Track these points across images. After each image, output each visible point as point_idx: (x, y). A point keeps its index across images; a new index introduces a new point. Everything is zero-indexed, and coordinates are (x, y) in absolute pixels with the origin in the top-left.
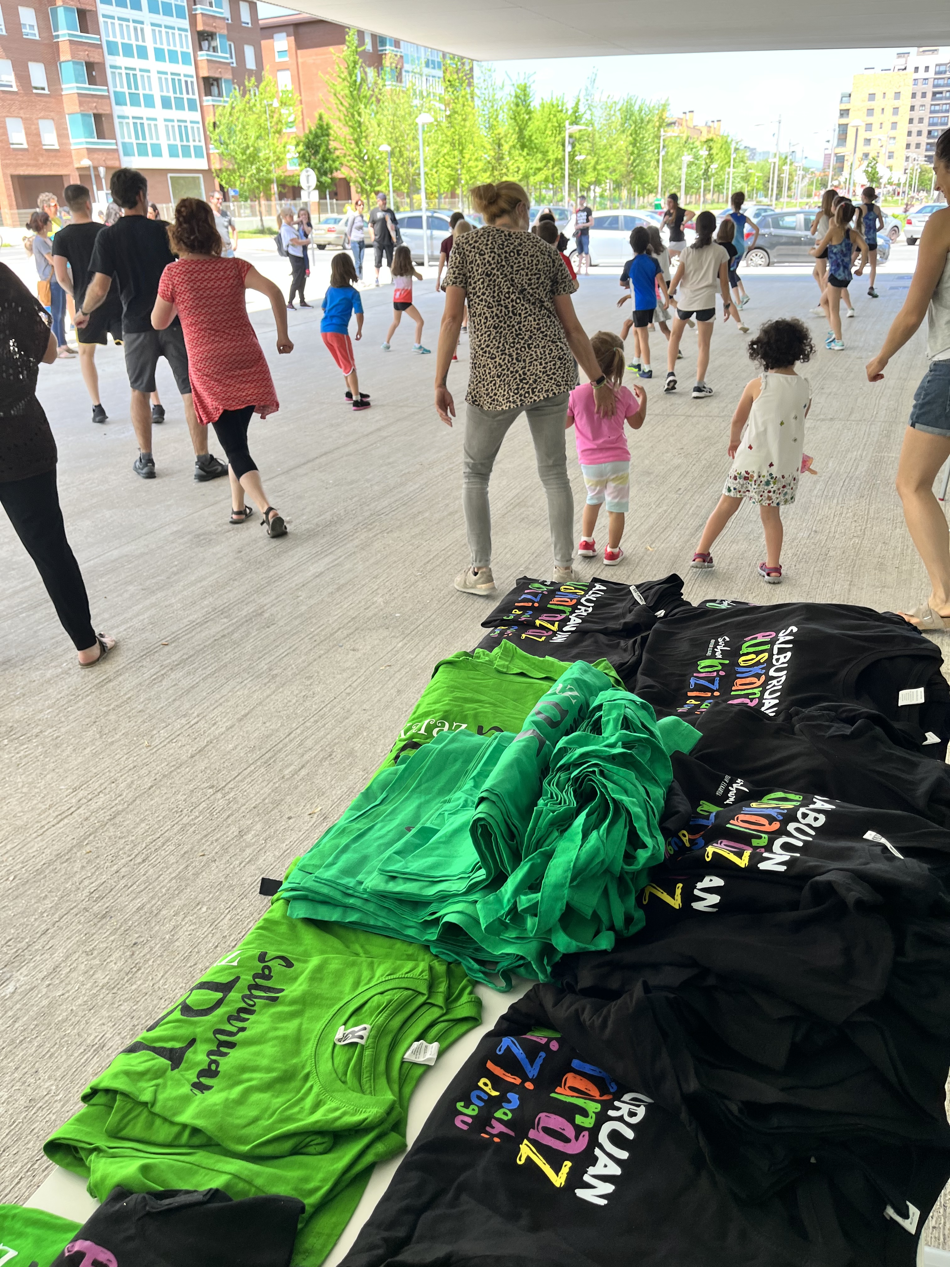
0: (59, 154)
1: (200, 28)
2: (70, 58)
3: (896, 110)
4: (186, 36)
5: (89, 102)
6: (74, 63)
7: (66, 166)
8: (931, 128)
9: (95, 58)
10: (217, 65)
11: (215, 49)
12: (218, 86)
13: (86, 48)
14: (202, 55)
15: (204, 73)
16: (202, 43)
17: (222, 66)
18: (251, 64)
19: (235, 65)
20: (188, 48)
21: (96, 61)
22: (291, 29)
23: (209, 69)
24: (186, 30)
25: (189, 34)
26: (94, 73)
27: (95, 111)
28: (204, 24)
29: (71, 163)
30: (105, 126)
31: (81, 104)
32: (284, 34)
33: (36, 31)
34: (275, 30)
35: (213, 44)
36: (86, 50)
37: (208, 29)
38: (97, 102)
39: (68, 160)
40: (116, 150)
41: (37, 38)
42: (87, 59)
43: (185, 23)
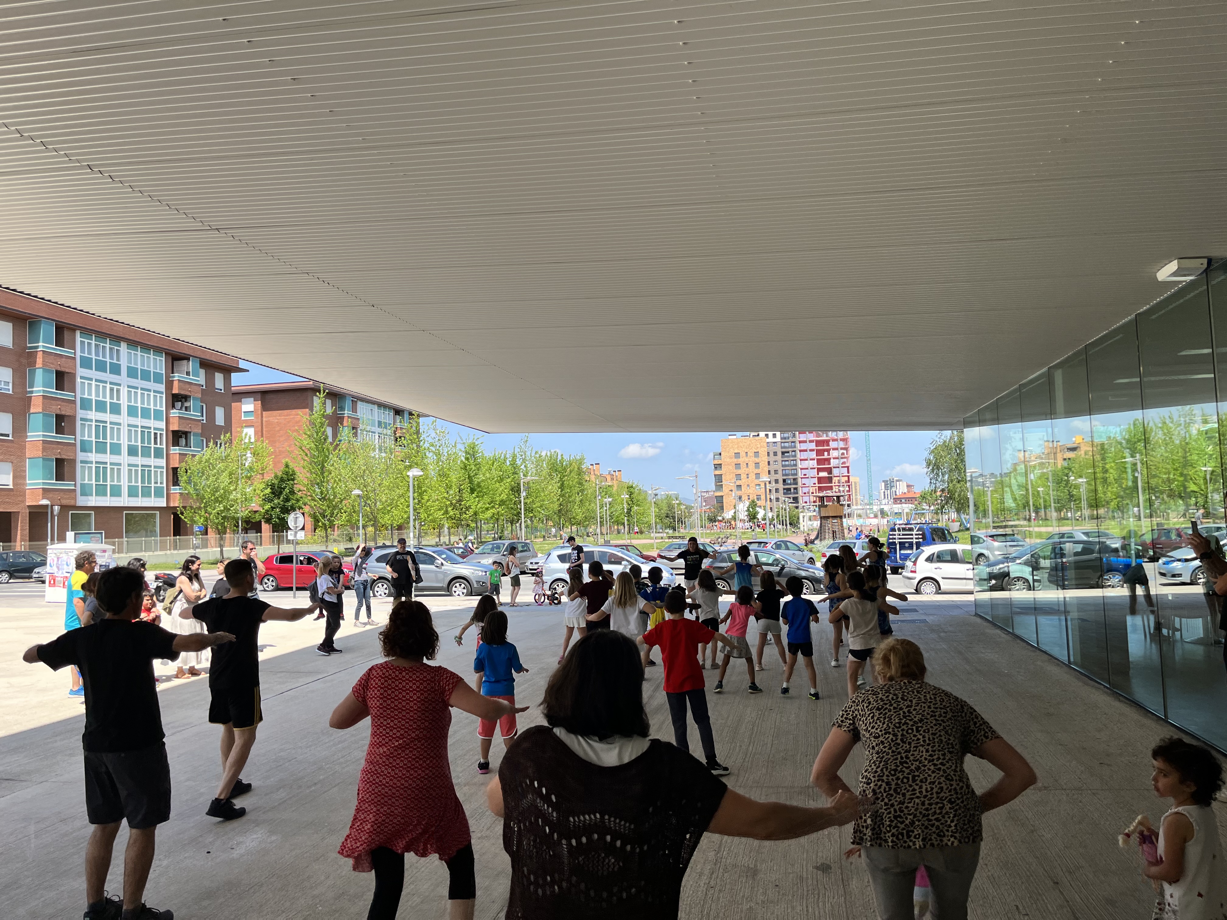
0: (12, 493)
1: (175, 391)
2: (41, 411)
3: (757, 465)
4: (161, 397)
5: (53, 448)
6: (44, 415)
7: (17, 504)
8: (785, 478)
9: (66, 411)
10: (189, 421)
11: (187, 409)
12: (186, 439)
13: (60, 403)
14: (174, 413)
15: (175, 427)
16: (176, 403)
17: (192, 422)
18: (220, 420)
19: (205, 422)
20: (161, 406)
21: (67, 414)
22: (259, 396)
23: (179, 425)
24: (162, 393)
25: (164, 396)
26: (63, 424)
27: (59, 457)
28: (179, 388)
29: (24, 501)
30: (66, 469)
31: (44, 449)
32: (252, 399)
33: (10, 387)
34: (243, 395)
35: (187, 404)
36: (60, 405)
37: (182, 392)
38: (61, 449)
39: (20, 499)
40: (74, 490)
41: (11, 392)
42: (58, 412)
43: (162, 387)
